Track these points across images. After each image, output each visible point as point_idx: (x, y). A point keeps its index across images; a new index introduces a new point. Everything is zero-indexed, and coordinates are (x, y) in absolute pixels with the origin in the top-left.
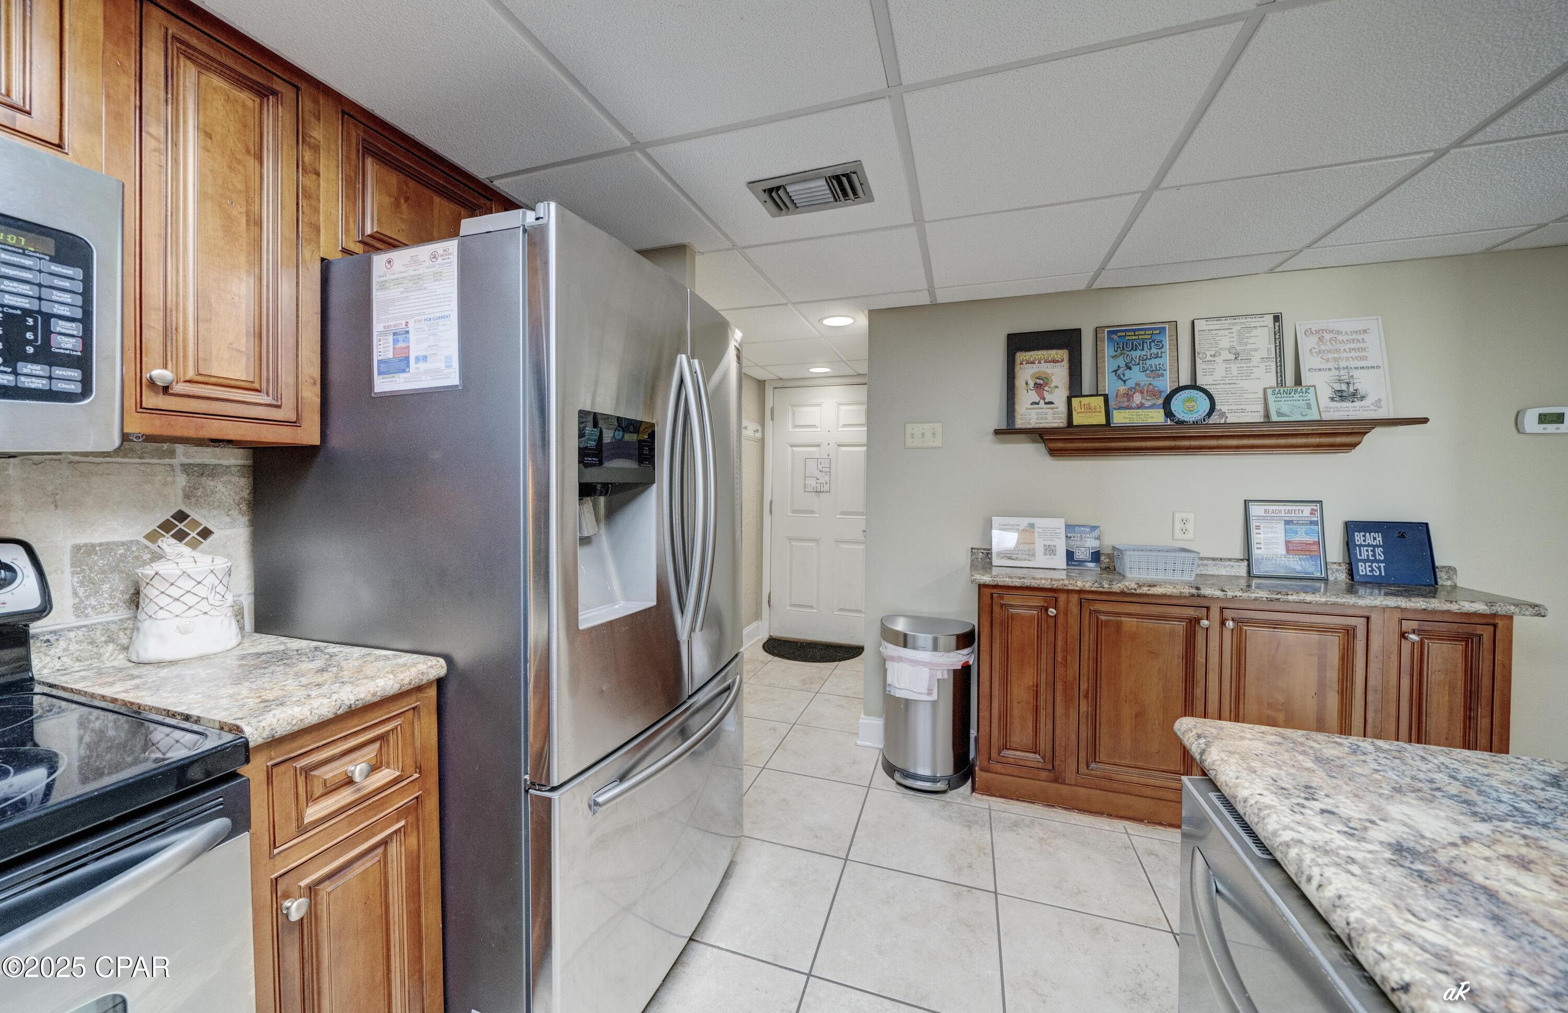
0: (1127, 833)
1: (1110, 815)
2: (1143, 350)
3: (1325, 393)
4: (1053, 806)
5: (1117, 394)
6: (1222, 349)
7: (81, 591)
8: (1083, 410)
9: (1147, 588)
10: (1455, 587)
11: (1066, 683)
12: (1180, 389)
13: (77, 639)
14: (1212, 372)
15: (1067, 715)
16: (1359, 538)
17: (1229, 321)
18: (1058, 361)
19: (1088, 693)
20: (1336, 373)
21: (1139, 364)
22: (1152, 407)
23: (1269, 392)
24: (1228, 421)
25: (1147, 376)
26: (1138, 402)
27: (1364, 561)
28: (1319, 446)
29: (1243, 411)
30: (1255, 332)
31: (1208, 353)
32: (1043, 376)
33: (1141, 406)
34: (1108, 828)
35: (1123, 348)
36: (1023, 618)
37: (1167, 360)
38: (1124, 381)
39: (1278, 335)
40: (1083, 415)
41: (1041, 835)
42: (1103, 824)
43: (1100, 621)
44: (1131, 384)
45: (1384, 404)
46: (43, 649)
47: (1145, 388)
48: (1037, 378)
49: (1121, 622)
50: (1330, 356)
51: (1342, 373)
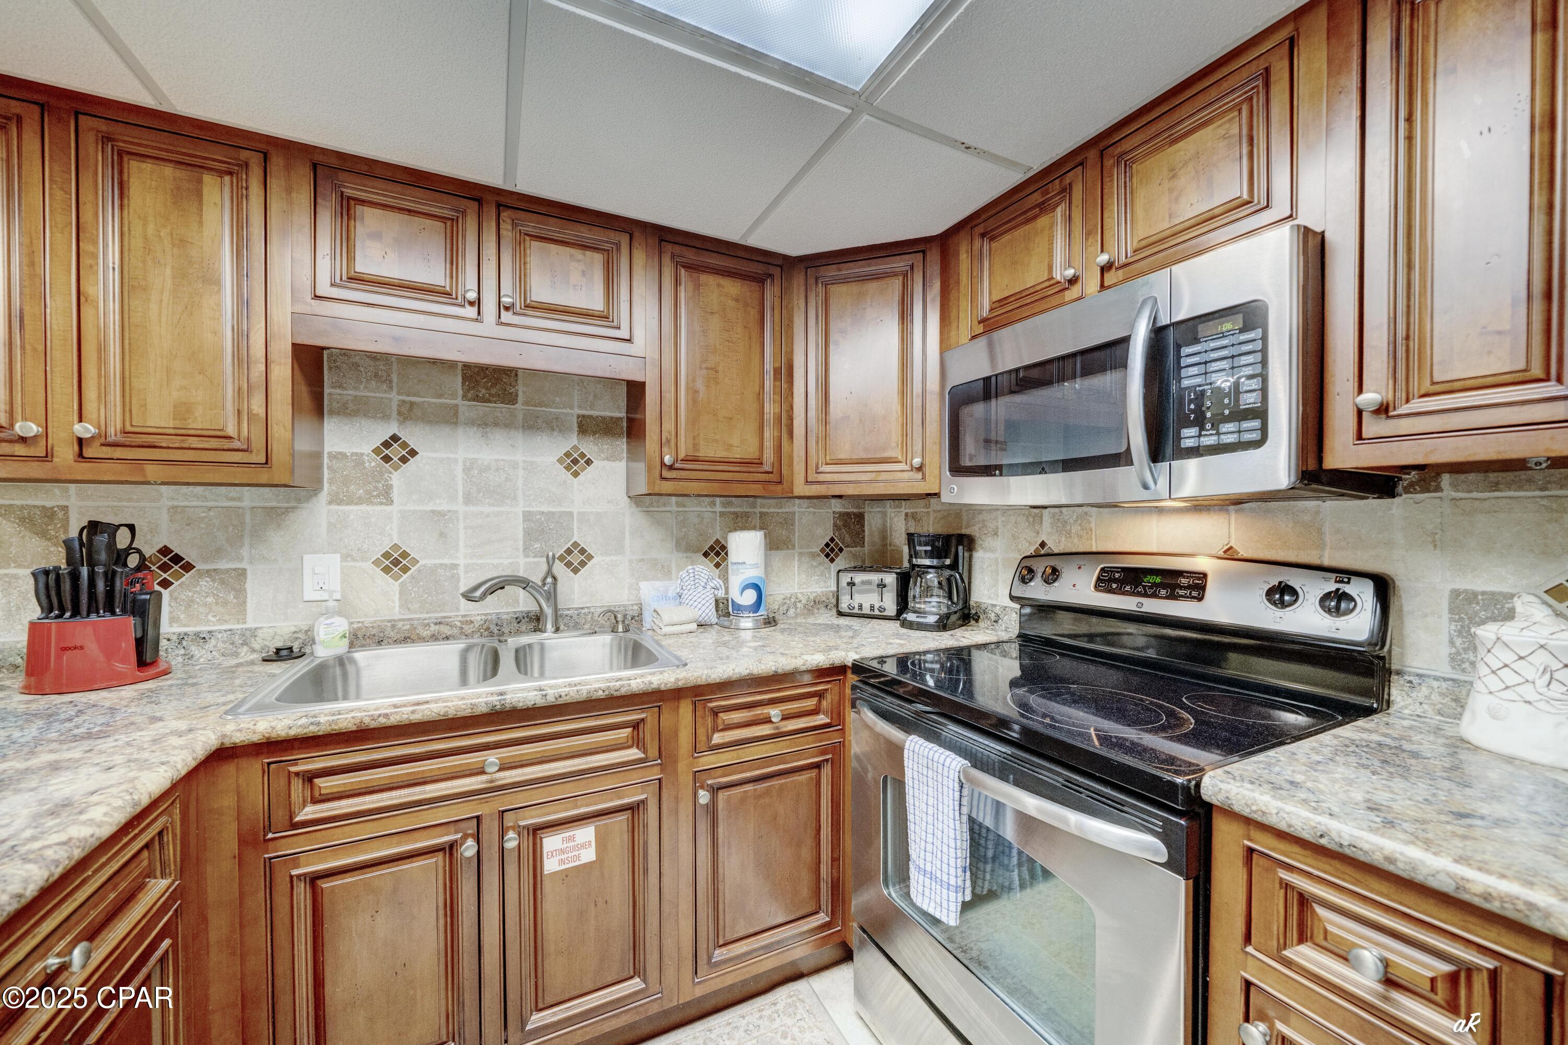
7: (1458, 641)
13: (1440, 690)
46: (1406, 689)
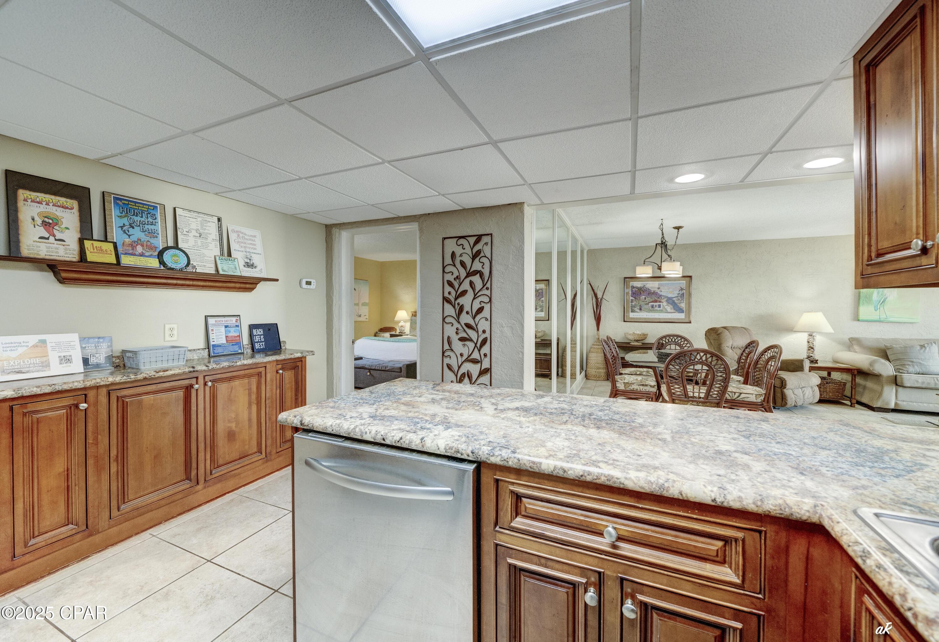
0: (154, 536)
1: (137, 534)
2: (142, 217)
3: (242, 263)
4: (89, 556)
5: (123, 243)
6: (193, 229)
8: (95, 250)
9: (162, 373)
10: (286, 349)
11: (97, 457)
12: (167, 248)
14: (187, 241)
15: (99, 481)
16: (255, 331)
17: (195, 214)
18: (67, 208)
19: (117, 457)
20: (245, 254)
21: (139, 226)
22: (150, 256)
23: (217, 258)
24: (197, 271)
25: (145, 235)
26: (140, 252)
27: (257, 342)
28: (240, 288)
29: (205, 266)
30: (209, 224)
31: (185, 230)
32: (52, 216)
33: (142, 255)
34: (139, 542)
35: (127, 213)
36: (50, 418)
37: (159, 227)
38: (129, 236)
39: (220, 228)
40: (96, 254)
41: (88, 580)
42: (135, 541)
43: (125, 404)
44: (134, 238)
45: (263, 271)
47: (145, 243)
48: (46, 217)
49: (142, 400)
50: (242, 245)
51: (248, 254)
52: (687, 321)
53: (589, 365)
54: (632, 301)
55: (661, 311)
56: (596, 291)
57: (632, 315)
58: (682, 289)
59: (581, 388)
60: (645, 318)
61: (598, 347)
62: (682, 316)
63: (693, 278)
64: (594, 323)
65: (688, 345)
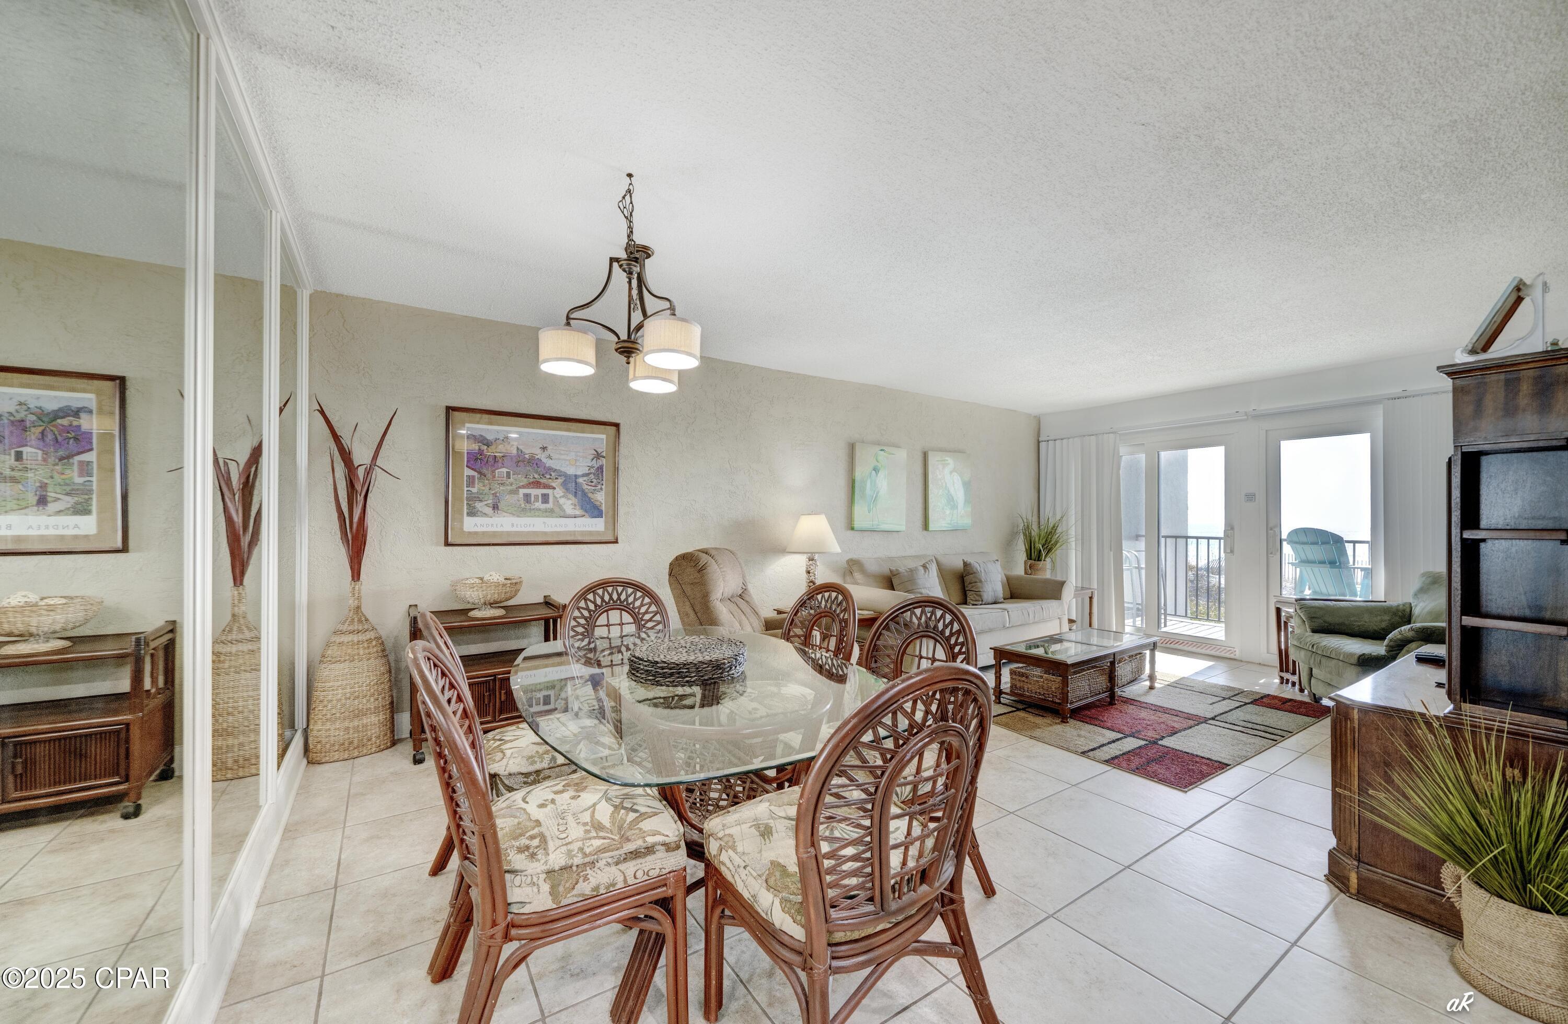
52: (611, 538)
53: (320, 710)
54: (471, 481)
55: (550, 513)
56: (346, 441)
57: (471, 524)
58: (598, 456)
59: (287, 830)
60: (509, 533)
61: (355, 638)
62: (597, 525)
63: (622, 427)
64: (341, 555)
65: (658, 618)
